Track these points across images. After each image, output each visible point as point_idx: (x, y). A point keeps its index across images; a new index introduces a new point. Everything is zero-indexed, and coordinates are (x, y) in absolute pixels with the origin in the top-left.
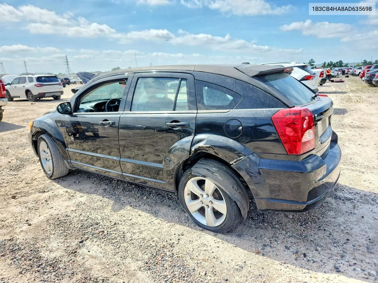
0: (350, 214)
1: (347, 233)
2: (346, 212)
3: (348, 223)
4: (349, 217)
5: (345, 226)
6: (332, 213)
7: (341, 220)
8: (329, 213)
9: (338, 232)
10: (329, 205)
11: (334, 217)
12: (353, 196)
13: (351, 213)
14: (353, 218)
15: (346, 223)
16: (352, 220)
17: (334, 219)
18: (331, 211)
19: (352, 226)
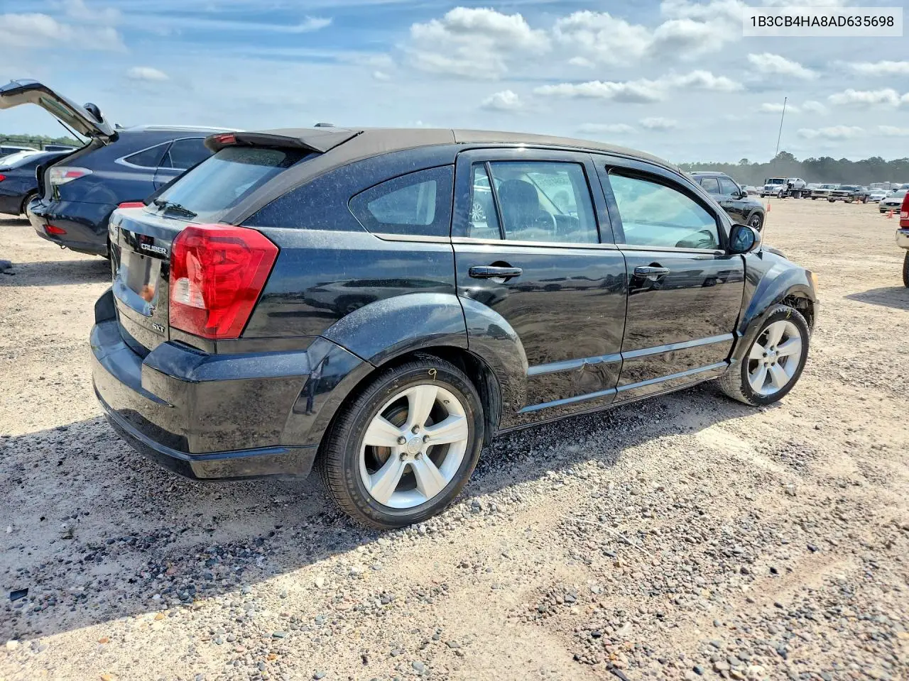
0: (76, 512)
1: (66, 474)
2: (87, 514)
3: (72, 493)
4: (76, 506)
5: (76, 483)
6: (118, 494)
7: (91, 491)
8: (124, 492)
9: (85, 468)
10: (139, 511)
11: (109, 489)
12: (91, 579)
13: (75, 517)
14: (65, 506)
15: (77, 489)
16: (66, 501)
17: (106, 485)
18: (122, 498)
19: (62, 490)
